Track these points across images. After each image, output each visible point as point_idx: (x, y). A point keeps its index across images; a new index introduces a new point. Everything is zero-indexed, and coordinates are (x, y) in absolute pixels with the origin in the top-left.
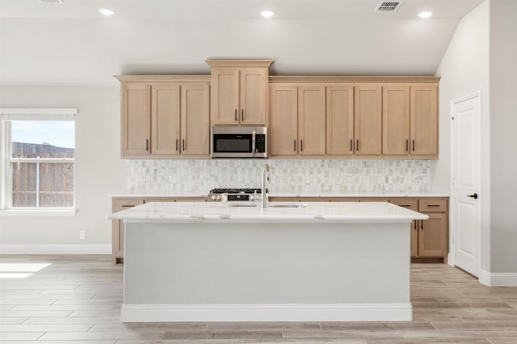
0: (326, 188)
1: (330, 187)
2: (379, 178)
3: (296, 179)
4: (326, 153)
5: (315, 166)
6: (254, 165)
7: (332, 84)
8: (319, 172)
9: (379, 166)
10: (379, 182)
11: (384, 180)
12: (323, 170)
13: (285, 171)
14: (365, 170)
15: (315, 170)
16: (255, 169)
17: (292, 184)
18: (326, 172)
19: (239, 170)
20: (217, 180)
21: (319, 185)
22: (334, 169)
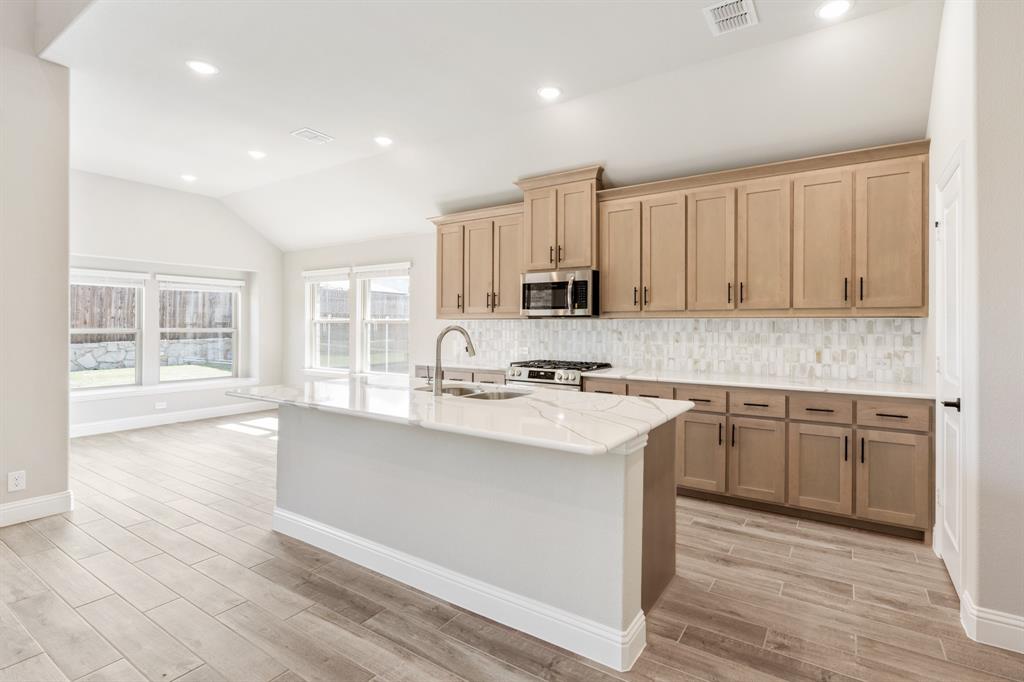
0: (702, 366)
1: (709, 365)
2: (802, 353)
3: (654, 349)
4: (686, 308)
5: (684, 329)
6: (594, 328)
7: (696, 190)
8: (690, 339)
9: (803, 331)
10: (803, 361)
11: (812, 356)
12: (696, 336)
13: (637, 337)
14: (773, 336)
15: (684, 336)
16: (594, 333)
17: (648, 357)
18: (701, 340)
19: (574, 335)
20: (546, 348)
21: (690, 363)
22: (716, 334)
